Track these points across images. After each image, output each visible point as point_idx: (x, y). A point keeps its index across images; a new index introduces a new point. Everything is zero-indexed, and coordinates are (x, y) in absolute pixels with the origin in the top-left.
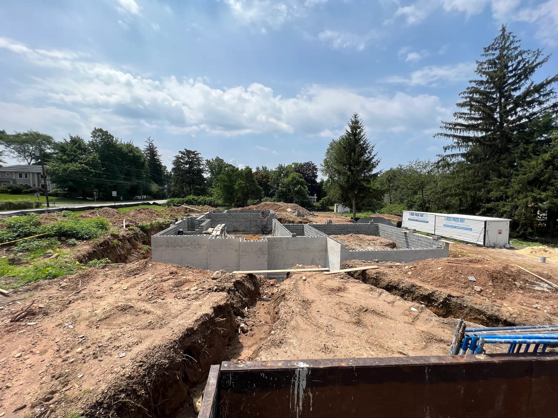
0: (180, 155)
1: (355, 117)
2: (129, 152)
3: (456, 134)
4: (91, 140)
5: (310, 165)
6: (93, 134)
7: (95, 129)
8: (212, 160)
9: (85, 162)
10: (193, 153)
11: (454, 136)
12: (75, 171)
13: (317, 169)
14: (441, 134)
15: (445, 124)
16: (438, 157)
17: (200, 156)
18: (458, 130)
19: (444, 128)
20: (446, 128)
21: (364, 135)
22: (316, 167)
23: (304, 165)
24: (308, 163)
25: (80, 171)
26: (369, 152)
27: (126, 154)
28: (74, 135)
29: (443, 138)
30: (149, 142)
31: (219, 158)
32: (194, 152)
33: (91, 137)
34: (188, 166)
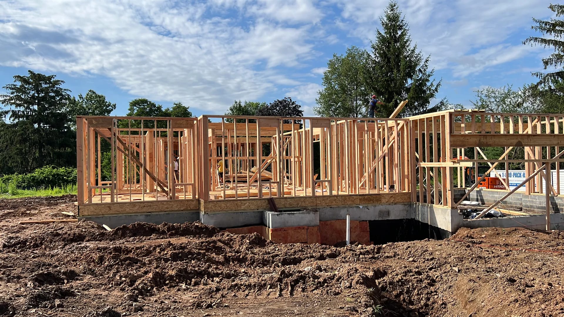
0: (19, 84)
1: (392, 10)
3: (558, 39)
5: (287, 105)
8: (81, 97)
10: (48, 80)
11: (556, 43)
13: (301, 112)
14: (536, 39)
15: (538, 23)
16: (535, 76)
17: (62, 86)
18: (561, 33)
19: (539, 30)
20: (541, 28)
21: (407, 41)
22: (300, 109)
24: (284, 101)
26: (420, 70)
29: (539, 46)
31: (94, 93)
32: (50, 78)
34: (36, 107)
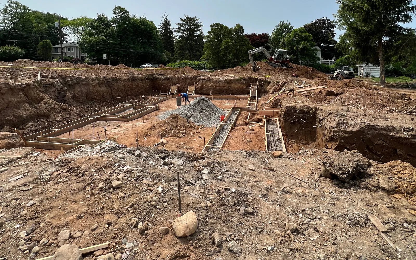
0: (181, 22)
2: (141, 25)
4: (113, 17)
5: (324, 22)
6: (114, 11)
7: (116, 7)
9: (105, 35)
10: (193, 19)
12: (97, 42)
13: (334, 25)
17: (199, 21)
23: (317, 22)
24: (322, 20)
25: (100, 42)
27: (139, 26)
28: (100, 14)
30: (164, 17)
33: (113, 14)
